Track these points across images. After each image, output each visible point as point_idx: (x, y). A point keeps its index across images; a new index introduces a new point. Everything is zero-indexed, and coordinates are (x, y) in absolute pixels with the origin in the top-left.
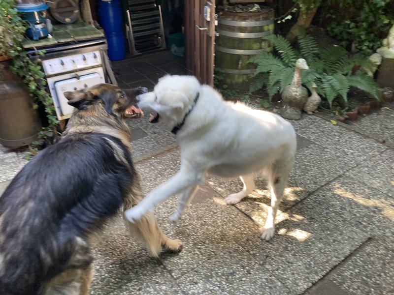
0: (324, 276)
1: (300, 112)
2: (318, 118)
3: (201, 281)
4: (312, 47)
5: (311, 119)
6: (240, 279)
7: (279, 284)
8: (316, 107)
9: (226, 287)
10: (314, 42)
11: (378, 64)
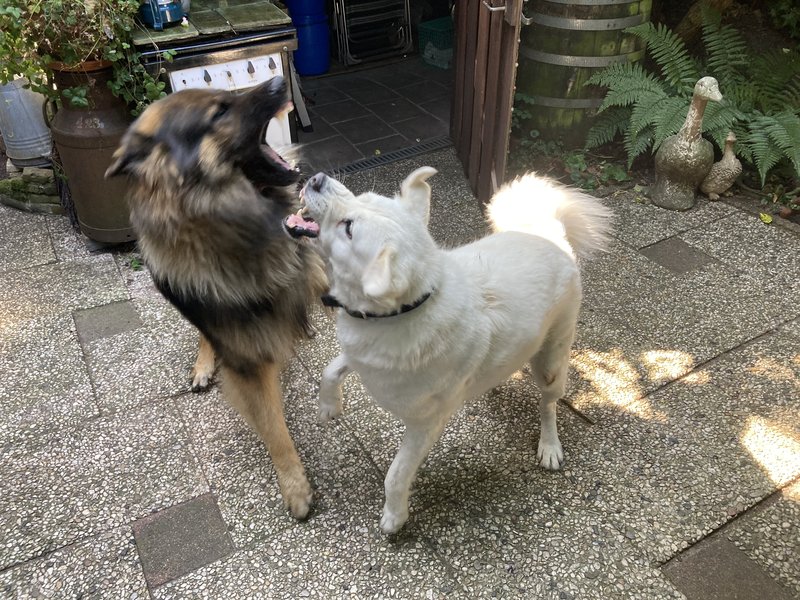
0: (715, 531)
1: (692, 195)
2: (732, 209)
4: (733, 53)
5: (716, 209)
8: (728, 185)
10: (738, 40)
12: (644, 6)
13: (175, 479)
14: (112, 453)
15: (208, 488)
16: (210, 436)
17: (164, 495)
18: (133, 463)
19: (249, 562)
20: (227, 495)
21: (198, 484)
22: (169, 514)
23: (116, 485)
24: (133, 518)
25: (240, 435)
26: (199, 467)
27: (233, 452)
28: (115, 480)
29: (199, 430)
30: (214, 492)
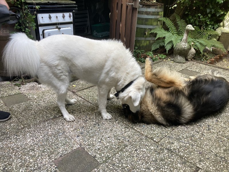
2: (195, 63)
3: (175, 142)
6: (200, 138)
7: (225, 139)
11: (219, 35)
12: (162, 13)
13: (65, 144)
14: (35, 139)
15: (79, 145)
16: (72, 129)
17: (62, 150)
18: (45, 141)
19: (108, 167)
20: (88, 147)
21: (74, 145)
22: (67, 156)
23: (41, 149)
24: (53, 160)
25: (83, 128)
26: (72, 139)
27: (83, 133)
28: (40, 148)
29: (66, 128)
30: (82, 146)
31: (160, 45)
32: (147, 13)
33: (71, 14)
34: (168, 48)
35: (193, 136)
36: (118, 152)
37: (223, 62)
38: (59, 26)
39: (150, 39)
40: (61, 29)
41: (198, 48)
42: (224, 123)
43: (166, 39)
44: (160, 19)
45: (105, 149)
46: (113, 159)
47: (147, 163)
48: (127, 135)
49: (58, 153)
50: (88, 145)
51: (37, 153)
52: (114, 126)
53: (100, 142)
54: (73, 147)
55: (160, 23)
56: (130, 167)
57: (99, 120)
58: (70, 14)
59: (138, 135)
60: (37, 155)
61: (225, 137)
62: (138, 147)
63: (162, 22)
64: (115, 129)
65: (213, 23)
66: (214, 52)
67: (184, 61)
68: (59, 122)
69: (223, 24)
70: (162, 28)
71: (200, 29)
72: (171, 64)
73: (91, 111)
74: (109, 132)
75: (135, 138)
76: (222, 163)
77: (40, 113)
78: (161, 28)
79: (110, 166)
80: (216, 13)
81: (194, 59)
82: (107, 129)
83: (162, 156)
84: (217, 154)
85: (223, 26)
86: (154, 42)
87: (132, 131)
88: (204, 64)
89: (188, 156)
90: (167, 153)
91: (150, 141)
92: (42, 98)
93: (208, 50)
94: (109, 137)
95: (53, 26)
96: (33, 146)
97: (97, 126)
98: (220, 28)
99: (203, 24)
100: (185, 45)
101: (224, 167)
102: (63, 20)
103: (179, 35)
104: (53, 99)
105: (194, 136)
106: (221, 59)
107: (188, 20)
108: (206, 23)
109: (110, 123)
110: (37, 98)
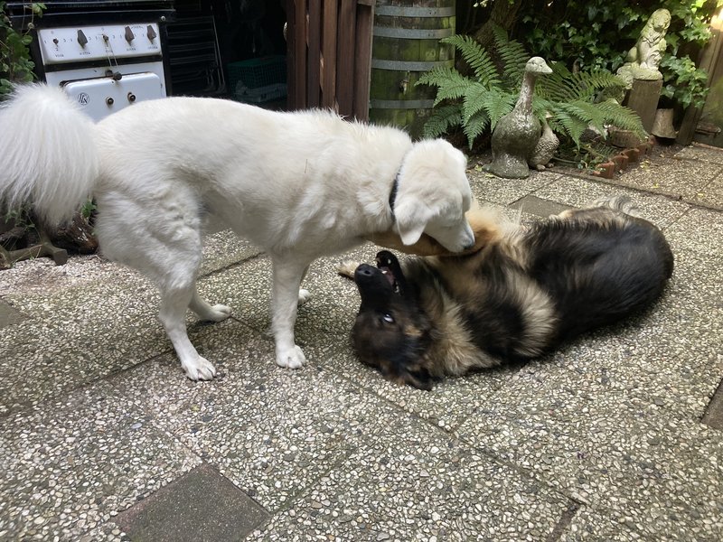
2: (558, 175)
3: (505, 426)
6: (578, 410)
7: (653, 406)
8: (551, 156)
9: (560, 428)
11: (628, 88)
12: (452, 22)
13: (150, 458)
14: (48, 448)
15: (198, 458)
16: (173, 408)
17: (144, 478)
18: (84, 453)
19: (295, 522)
20: (229, 460)
21: (184, 458)
22: (161, 497)
23: (70, 482)
24: (113, 513)
25: (211, 399)
26: (177, 440)
27: (211, 417)
28: (67, 476)
29: (156, 405)
30: (211, 461)
31: (449, 123)
32: (405, 23)
33: (155, 27)
34: (473, 131)
35: (558, 404)
36: (327, 471)
37: (640, 170)
38: (116, 69)
39: (415, 104)
40: (124, 79)
41: (565, 130)
42: (649, 360)
43: (465, 105)
44: (446, 40)
45: (286, 463)
46: (310, 495)
47: (420, 498)
48: (354, 414)
49: (131, 489)
50: (231, 455)
51: (59, 494)
52: (312, 389)
53: (269, 442)
54: (180, 465)
55: (447, 53)
56: (365, 516)
57: (264, 371)
58: (150, 28)
59: (389, 412)
60: (59, 500)
61: (651, 401)
62: (390, 450)
63: (454, 49)
64: (315, 398)
65: (607, 50)
66: (615, 142)
67: (525, 172)
68: (131, 387)
69: (638, 51)
70: (454, 69)
71: (571, 70)
72: (485, 182)
73: (234, 346)
74: (295, 409)
75: (380, 422)
76: (645, 482)
77: (64, 362)
78: (451, 69)
79: (304, 519)
80: (614, 20)
81: (555, 165)
82: (291, 400)
83: (467, 474)
84: (630, 454)
85: (639, 59)
86: (431, 115)
87: (371, 400)
88: (585, 179)
89: (544, 467)
90: (480, 463)
91: (426, 429)
92: (70, 310)
93: (596, 136)
94: (296, 427)
95: (96, 69)
96: (44, 473)
97: (258, 392)
98: (628, 66)
99: (576, 55)
100: (526, 122)
101: (653, 494)
102: (129, 47)
103: (506, 91)
104: (106, 311)
105: (561, 403)
106: (632, 161)
107: (532, 42)
108: (588, 53)
109: (299, 378)
110: (51, 309)
